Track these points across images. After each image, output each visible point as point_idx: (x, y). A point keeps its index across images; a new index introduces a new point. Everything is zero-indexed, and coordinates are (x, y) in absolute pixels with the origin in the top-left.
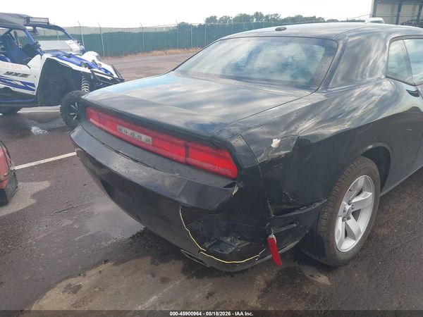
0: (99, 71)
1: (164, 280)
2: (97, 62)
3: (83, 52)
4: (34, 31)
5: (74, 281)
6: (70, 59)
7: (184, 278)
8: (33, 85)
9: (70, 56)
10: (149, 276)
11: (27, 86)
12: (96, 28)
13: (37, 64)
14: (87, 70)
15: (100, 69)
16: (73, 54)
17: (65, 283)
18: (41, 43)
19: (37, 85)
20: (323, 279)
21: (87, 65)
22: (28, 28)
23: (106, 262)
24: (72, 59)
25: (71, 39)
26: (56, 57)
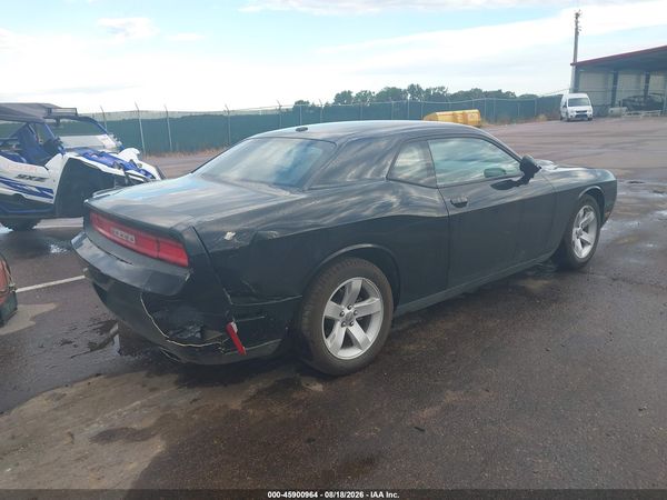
0: (137, 173)
1: (153, 390)
2: (137, 161)
3: (121, 149)
4: (58, 124)
5: (59, 391)
6: (101, 159)
7: (173, 388)
8: (51, 191)
9: (101, 155)
10: (139, 386)
11: (43, 192)
12: (160, 113)
13: (56, 165)
14: (121, 172)
15: (139, 171)
16: (107, 151)
17: (50, 393)
18: (62, 139)
19: (55, 191)
20: (318, 387)
21: (123, 166)
22: (48, 121)
23: (98, 375)
24: (104, 159)
25: (105, 133)
26: (84, 156)
